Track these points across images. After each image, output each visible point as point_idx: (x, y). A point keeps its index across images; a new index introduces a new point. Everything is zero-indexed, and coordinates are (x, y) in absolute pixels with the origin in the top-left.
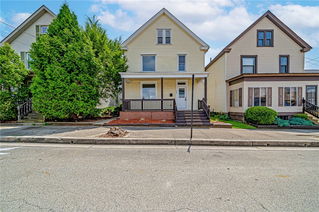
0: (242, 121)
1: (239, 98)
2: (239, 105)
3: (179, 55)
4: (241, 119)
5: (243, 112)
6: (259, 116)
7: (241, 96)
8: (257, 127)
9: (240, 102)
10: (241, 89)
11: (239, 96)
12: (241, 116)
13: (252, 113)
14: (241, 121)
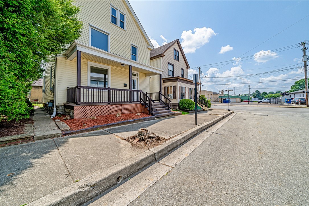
0: (177, 109)
1: (173, 93)
2: (173, 98)
3: (132, 45)
4: (175, 108)
5: (177, 103)
6: (190, 105)
7: (175, 91)
8: (189, 112)
9: (174, 96)
10: (175, 87)
11: (173, 92)
12: (176, 106)
13: (186, 104)
14: (175, 109)
